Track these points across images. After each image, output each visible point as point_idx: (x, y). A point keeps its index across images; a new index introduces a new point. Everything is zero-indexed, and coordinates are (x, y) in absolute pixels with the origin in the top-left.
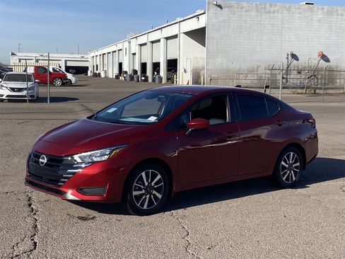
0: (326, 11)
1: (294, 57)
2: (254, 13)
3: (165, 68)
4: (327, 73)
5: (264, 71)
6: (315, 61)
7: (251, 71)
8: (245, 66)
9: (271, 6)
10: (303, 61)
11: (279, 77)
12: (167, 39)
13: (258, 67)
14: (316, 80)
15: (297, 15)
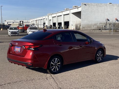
0: (117, 5)
1: (108, 20)
2: (96, 7)
3: (64, 24)
4: (118, 25)
5: (99, 24)
6: (114, 21)
7: (95, 25)
8: (93, 23)
9: (101, 4)
10: (111, 21)
11: (104, 26)
12: (64, 15)
13: (97, 23)
14: (115, 27)
15: (109, 7)
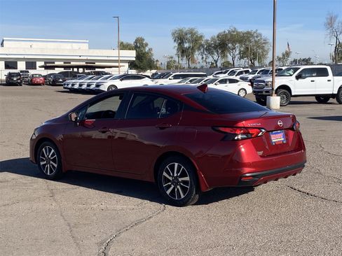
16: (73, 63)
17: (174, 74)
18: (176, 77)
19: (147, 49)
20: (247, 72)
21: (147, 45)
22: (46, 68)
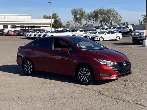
16: (25, 25)
17: (80, 30)
18: (81, 31)
19: (58, 18)
20: (110, 28)
21: (58, 16)
22: (12, 27)
